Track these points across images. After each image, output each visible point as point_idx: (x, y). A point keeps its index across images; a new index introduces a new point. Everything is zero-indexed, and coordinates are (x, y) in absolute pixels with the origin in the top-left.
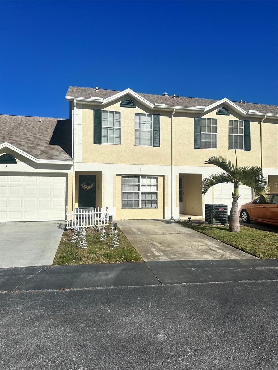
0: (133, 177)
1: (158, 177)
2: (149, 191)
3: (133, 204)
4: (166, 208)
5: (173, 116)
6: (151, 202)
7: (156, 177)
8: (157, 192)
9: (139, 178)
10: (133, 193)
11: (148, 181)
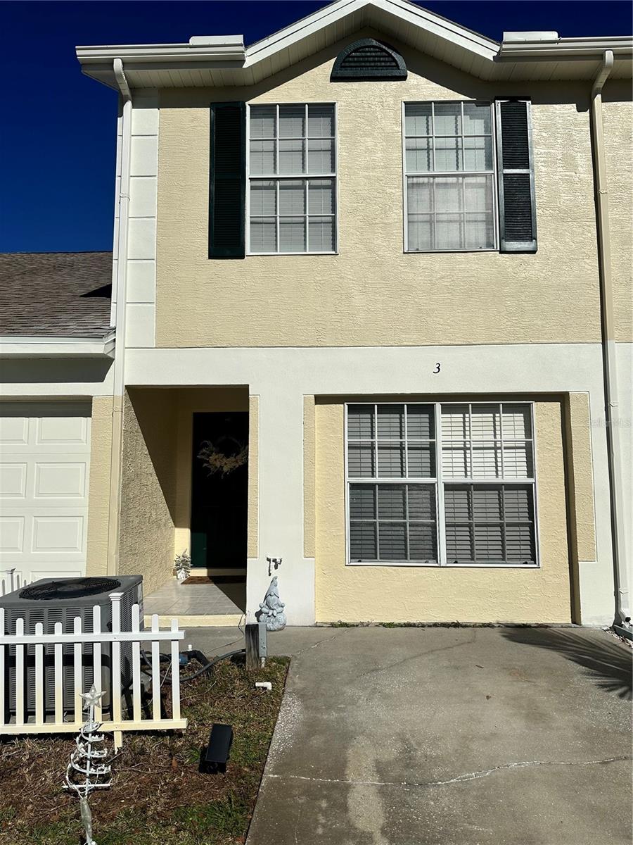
0: (399, 409)
1: (536, 407)
2: (491, 479)
3: (405, 540)
4: (583, 567)
5: (599, 97)
6: (502, 531)
7: (520, 403)
8: (531, 480)
9: (430, 410)
10: (404, 485)
11: (480, 425)
